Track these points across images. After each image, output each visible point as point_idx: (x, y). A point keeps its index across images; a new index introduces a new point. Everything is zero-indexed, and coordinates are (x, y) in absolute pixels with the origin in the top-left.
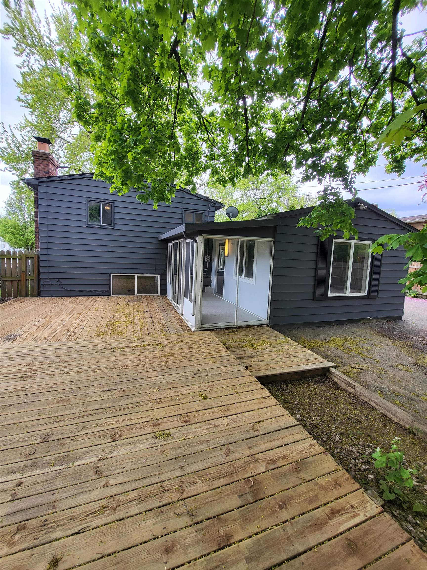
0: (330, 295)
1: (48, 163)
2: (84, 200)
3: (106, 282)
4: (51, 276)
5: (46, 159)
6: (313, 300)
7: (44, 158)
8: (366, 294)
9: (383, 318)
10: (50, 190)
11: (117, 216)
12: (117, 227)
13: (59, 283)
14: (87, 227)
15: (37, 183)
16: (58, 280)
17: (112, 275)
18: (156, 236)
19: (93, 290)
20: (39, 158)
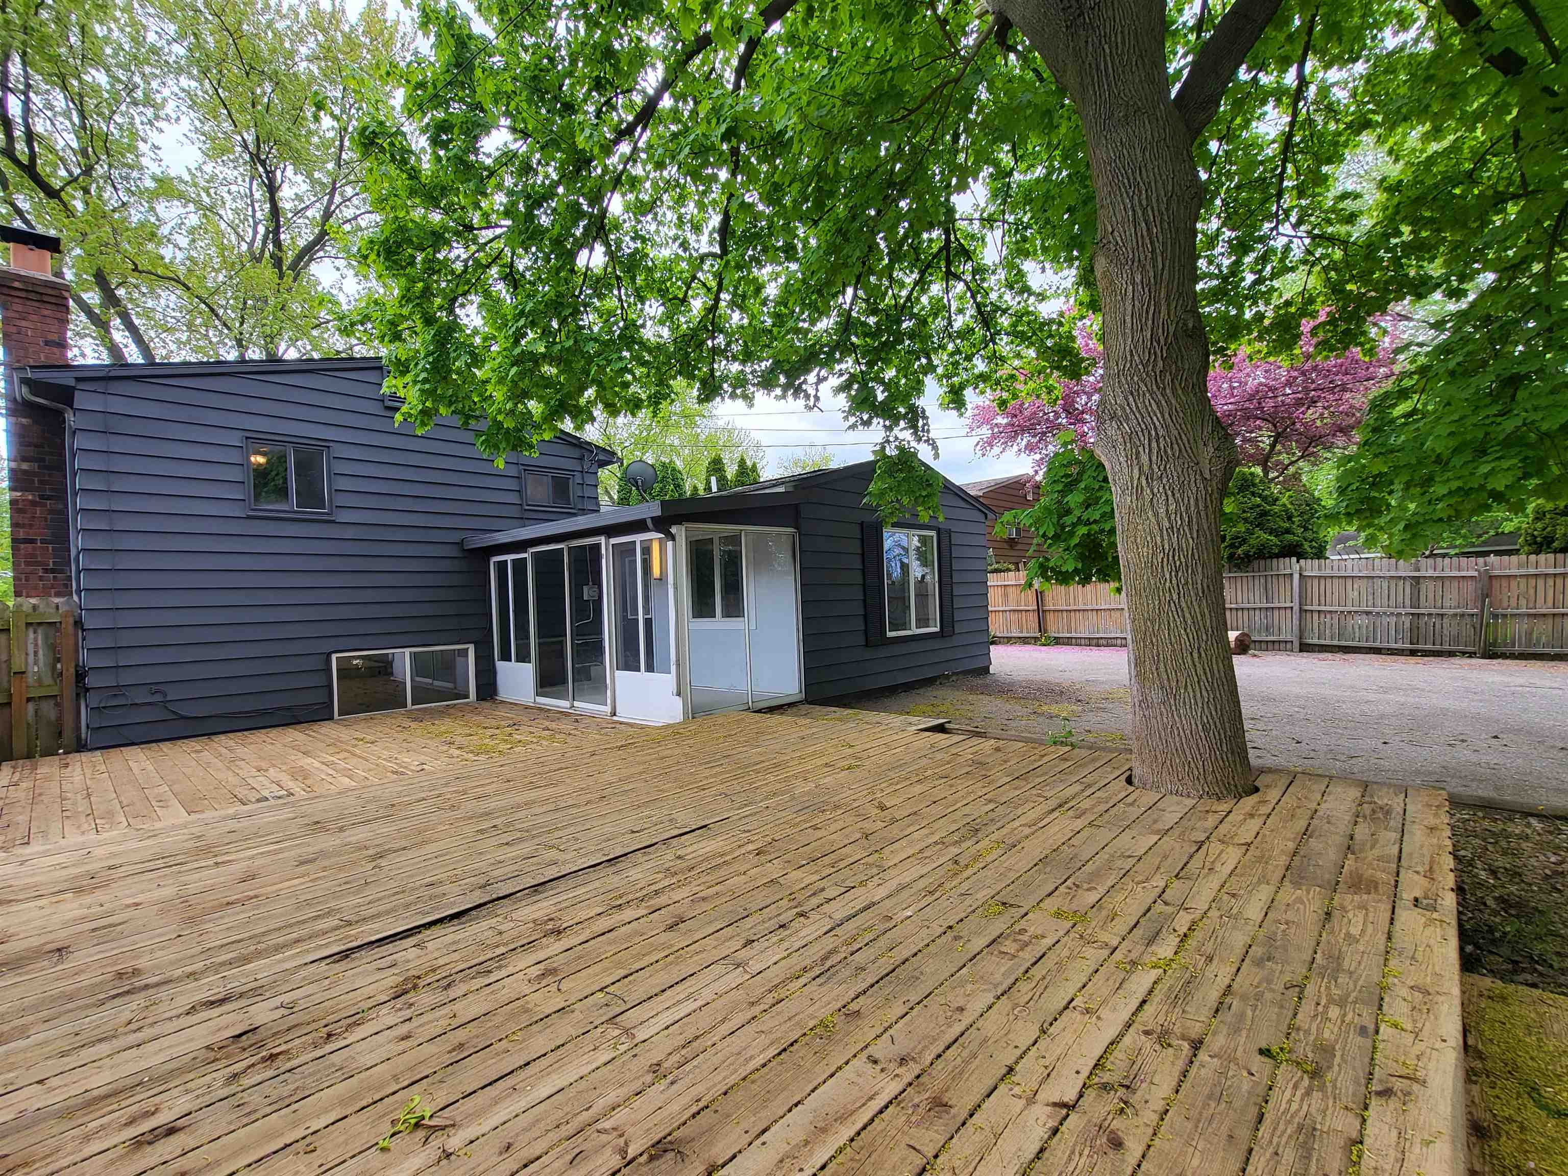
0: (890, 634)
1: (59, 315)
2: (235, 439)
3: (317, 680)
4: (127, 678)
5: (53, 300)
6: (866, 646)
7: (46, 299)
8: (937, 629)
9: (966, 673)
10: (117, 405)
11: (343, 484)
12: (344, 516)
13: (158, 698)
14: (249, 517)
15: (72, 383)
16: (155, 687)
17: (334, 657)
18: (456, 537)
19: (279, 709)
20: (23, 295)
